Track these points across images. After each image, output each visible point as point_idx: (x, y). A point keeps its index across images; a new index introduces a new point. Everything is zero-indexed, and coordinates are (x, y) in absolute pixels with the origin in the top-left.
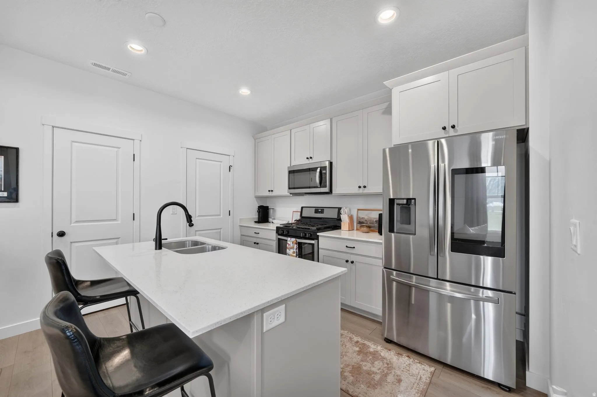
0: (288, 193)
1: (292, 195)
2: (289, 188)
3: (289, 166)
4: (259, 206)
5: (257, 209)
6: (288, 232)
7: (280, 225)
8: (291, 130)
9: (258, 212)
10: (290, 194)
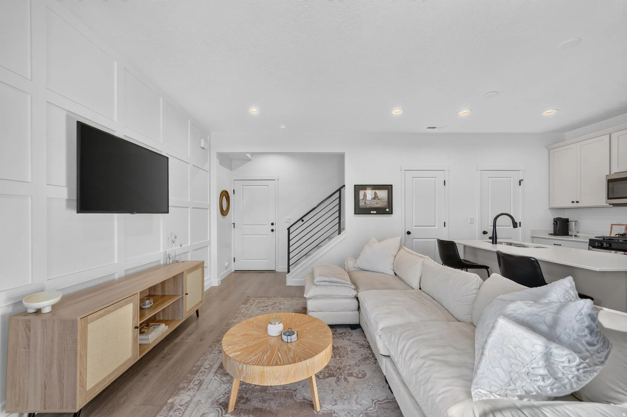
0: (606, 203)
1: (612, 205)
2: (609, 198)
3: (608, 174)
4: (556, 217)
5: (553, 222)
6: (610, 245)
7: (595, 237)
8: (610, 135)
9: (554, 224)
10: (609, 205)
